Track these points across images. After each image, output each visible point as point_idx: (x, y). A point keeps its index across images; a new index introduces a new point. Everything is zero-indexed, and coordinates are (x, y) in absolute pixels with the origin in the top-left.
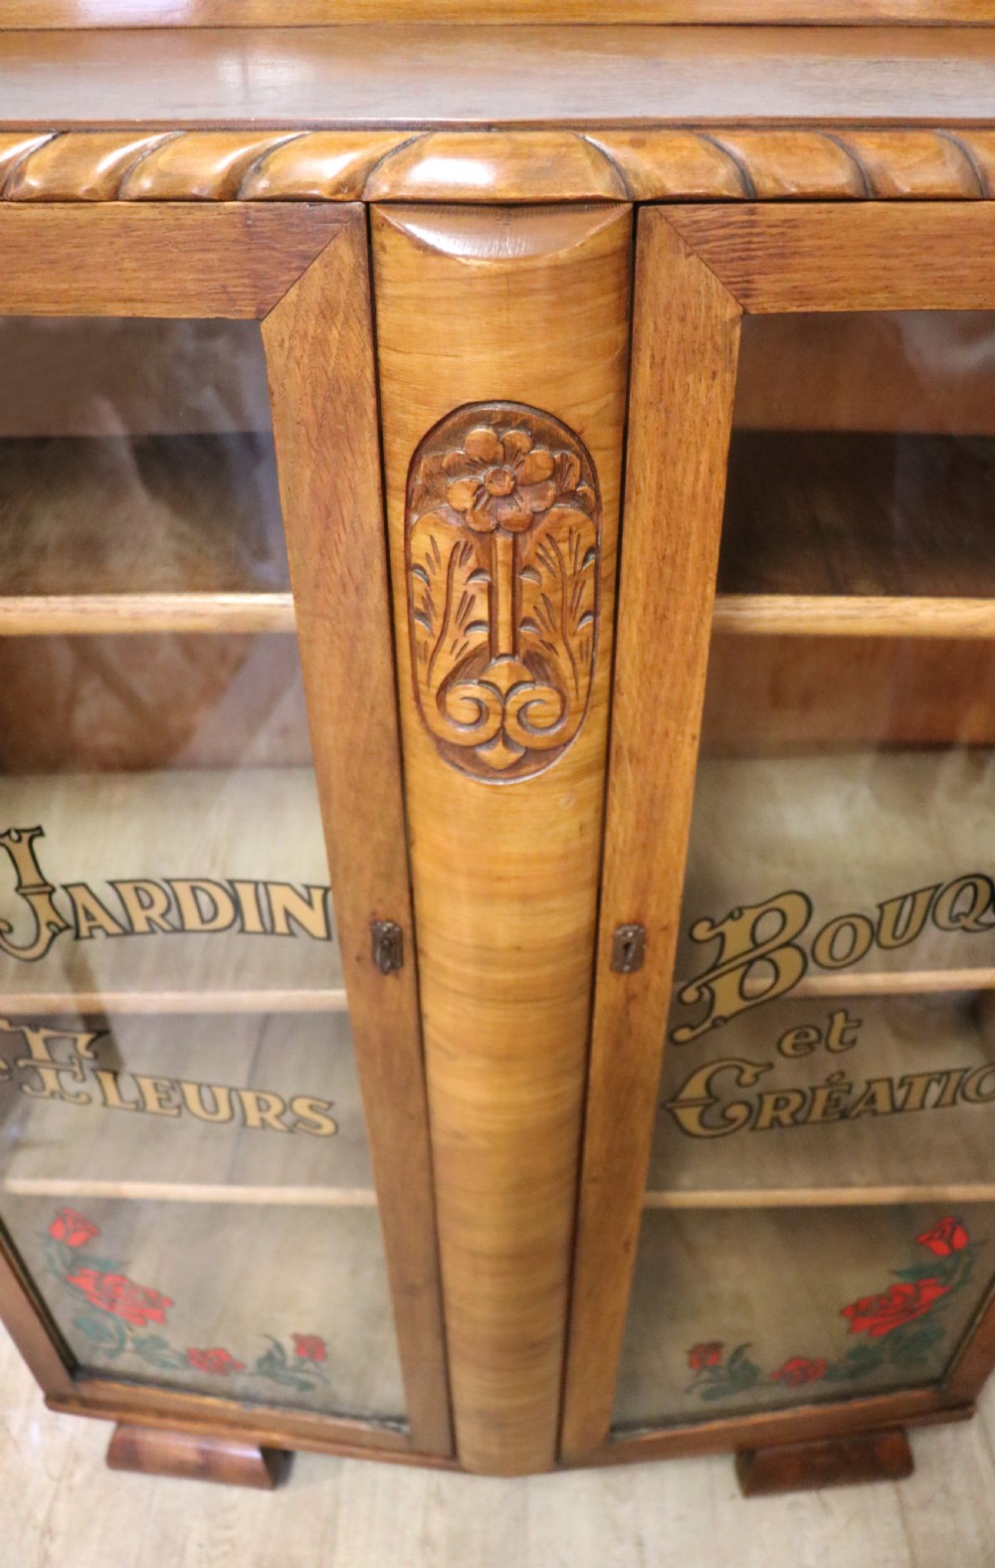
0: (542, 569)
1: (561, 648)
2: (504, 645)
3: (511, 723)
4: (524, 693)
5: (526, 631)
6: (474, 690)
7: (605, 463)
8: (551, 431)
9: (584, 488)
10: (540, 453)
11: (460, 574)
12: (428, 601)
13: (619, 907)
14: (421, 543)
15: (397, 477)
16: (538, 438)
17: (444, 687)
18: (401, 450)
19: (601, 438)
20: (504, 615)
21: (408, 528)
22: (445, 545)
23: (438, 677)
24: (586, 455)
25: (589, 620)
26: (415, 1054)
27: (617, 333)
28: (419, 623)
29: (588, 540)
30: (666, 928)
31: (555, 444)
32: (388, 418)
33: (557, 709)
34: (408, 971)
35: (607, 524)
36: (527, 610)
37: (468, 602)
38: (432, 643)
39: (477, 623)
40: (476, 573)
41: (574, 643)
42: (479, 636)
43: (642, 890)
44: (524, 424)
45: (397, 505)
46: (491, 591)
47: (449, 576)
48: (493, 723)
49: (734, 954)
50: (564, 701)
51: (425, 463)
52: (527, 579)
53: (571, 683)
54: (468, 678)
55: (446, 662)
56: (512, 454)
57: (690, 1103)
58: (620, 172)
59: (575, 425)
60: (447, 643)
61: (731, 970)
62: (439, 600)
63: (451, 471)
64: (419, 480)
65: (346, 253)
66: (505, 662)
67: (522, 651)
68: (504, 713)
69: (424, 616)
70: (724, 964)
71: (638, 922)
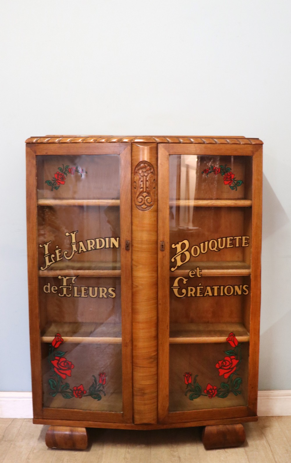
0: (149, 181)
1: (151, 191)
2: (145, 191)
3: (146, 202)
4: (147, 198)
5: (147, 189)
6: (141, 197)
7: (155, 169)
8: (150, 164)
9: (153, 172)
10: (148, 167)
11: (140, 181)
12: (136, 186)
13: (161, 238)
14: (136, 178)
15: (133, 171)
16: (148, 165)
17: (137, 197)
18: (134, 167)
19: (155, 166)
20: (145, 186)
21: (134, 177)
22: (138, 178)
23: (137, 196)
24: (153, 168)
25: (154, 189)
26: (131, 270)
27: (156, 155)
28: (135, 189)
29: (154, 178)
30: (167, 243)
31: (150, 166)
32: (133, 164)
33: (151, 200)
34: (130, 251)
35: (156, 177)
36: (147, 186)
37: (141, 185)
38: (136, 191)
39: (142, 188)
40: (142, 181)
41: (153, 191)
42: (142, 189)
43: (164, 234)
44: (147, 164)
45: (133, 175)
46: (143, 184)
47: (139, 182)
48: (143, 202)
49: (179, 252)
50: (152, 199)
51: (137, 169)
52: (147, 183)
53: (152, 197)
54: (140, 196)
55: (138, 193)
56: (145, 167)
57: (175, 287)
58: (155, 140)
59: (152, 164)
60: (138, 191)
61: (179, 255)
62: (137, 185)
63: (139, 170)
64: (136, 171)
65: (129, 147)
66: (145, 193)
67: (147, 191)
68: (145, 200)
69: (135, 188)
70: (177, 254)
71: (163, 241)
